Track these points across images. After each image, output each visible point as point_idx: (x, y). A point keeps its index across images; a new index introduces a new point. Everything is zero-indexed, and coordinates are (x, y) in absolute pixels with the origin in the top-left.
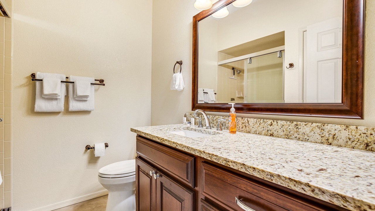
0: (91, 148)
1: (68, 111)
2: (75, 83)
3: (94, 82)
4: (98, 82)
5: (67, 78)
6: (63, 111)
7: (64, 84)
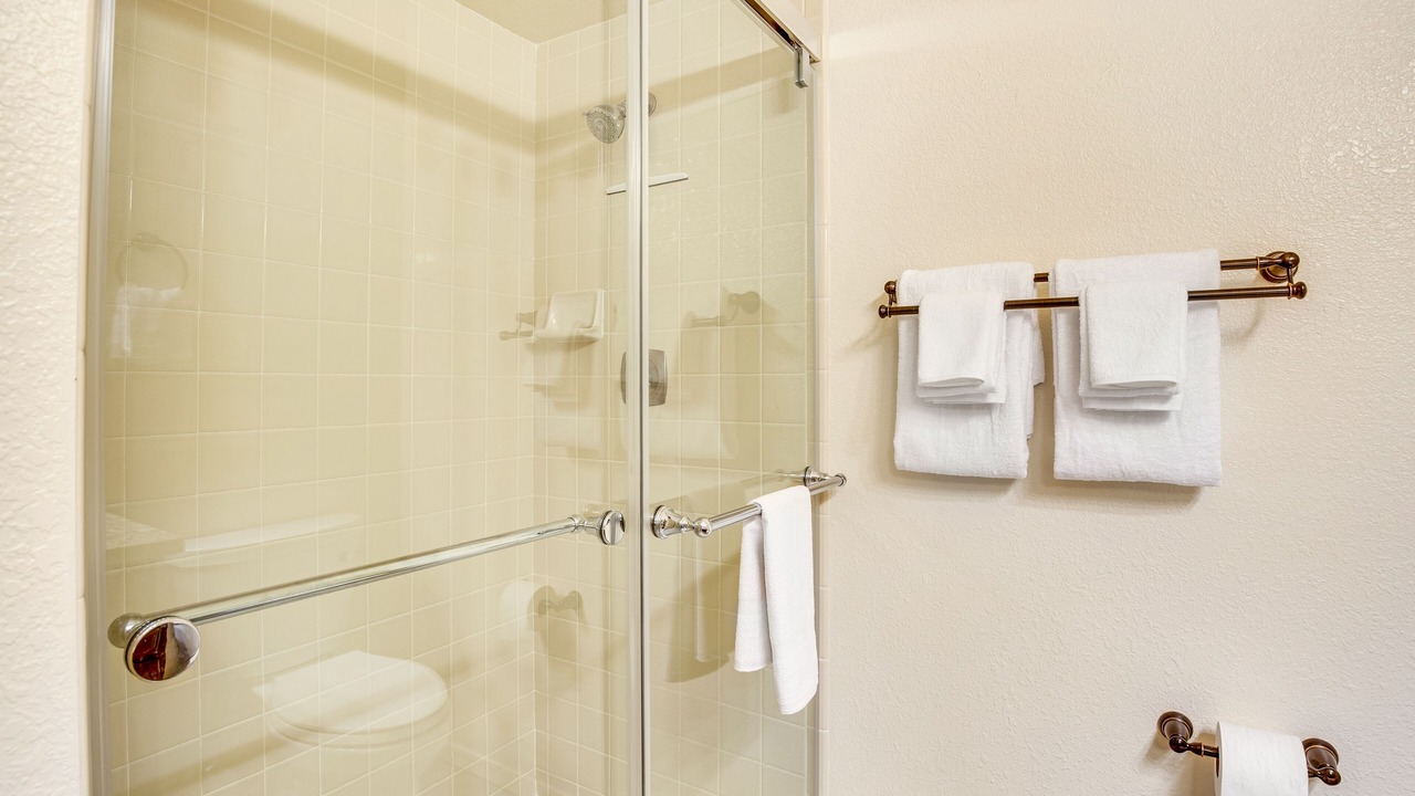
0: (1196, 749)
1: (1047, 480)
2: (1082, 302)
3: (1217, 280)
4: (1251, 278)
5: (1041, 278)
6: (1024, 473)
7: (1028, 317)
